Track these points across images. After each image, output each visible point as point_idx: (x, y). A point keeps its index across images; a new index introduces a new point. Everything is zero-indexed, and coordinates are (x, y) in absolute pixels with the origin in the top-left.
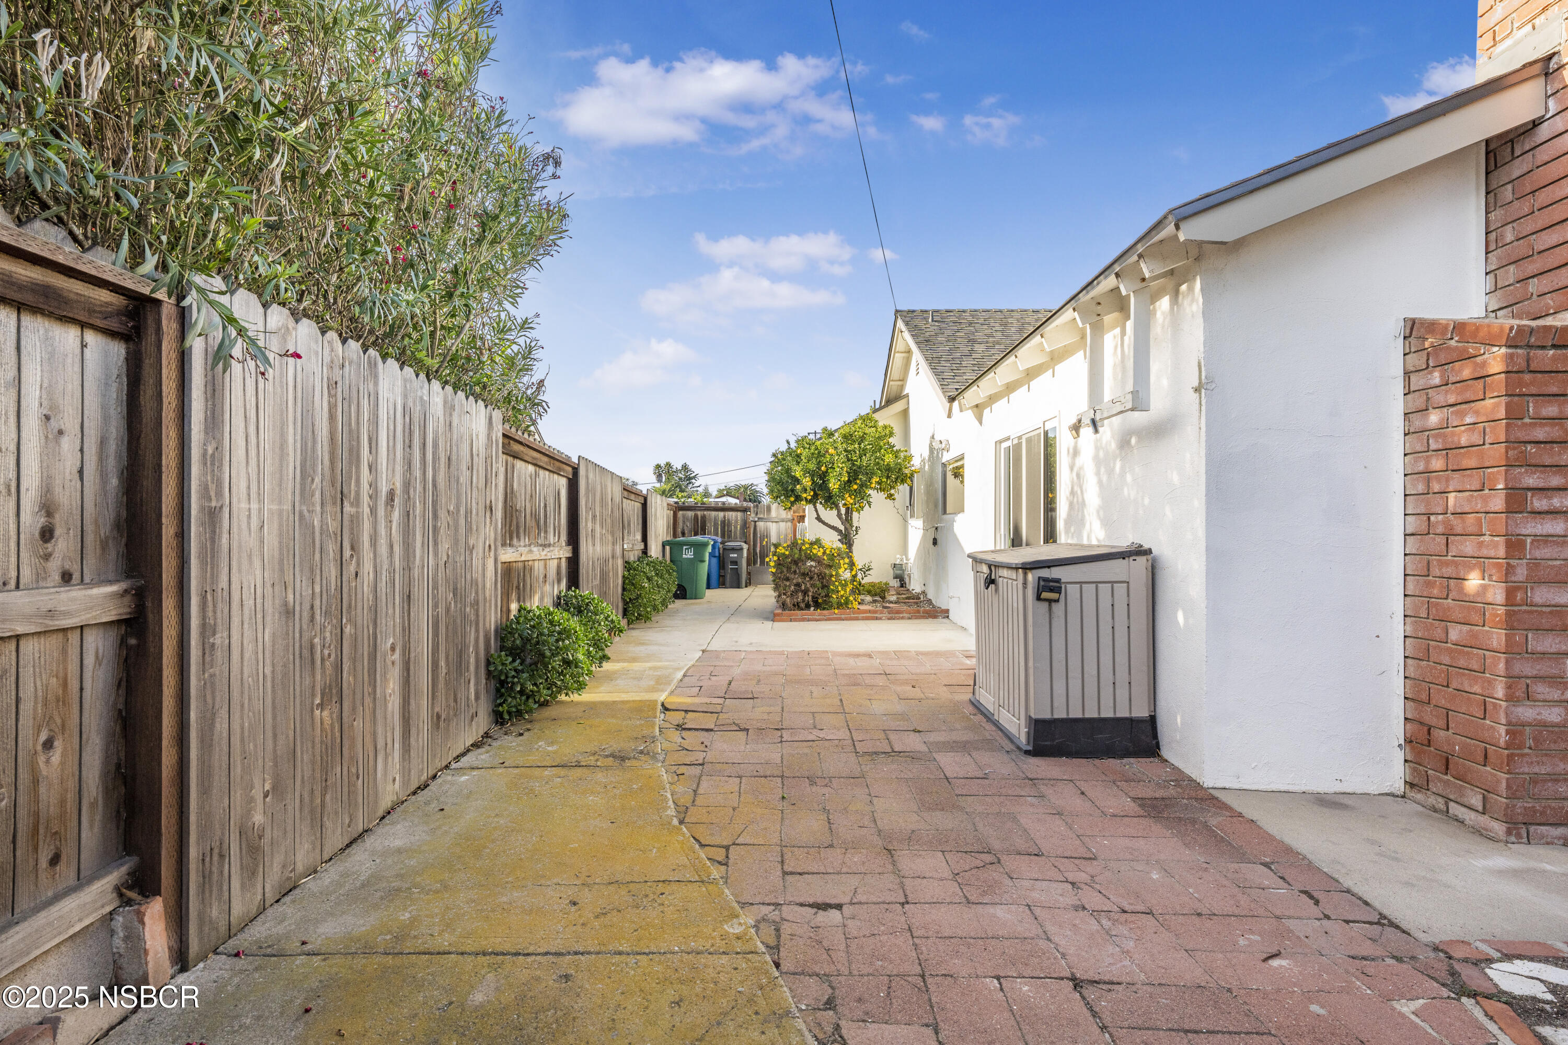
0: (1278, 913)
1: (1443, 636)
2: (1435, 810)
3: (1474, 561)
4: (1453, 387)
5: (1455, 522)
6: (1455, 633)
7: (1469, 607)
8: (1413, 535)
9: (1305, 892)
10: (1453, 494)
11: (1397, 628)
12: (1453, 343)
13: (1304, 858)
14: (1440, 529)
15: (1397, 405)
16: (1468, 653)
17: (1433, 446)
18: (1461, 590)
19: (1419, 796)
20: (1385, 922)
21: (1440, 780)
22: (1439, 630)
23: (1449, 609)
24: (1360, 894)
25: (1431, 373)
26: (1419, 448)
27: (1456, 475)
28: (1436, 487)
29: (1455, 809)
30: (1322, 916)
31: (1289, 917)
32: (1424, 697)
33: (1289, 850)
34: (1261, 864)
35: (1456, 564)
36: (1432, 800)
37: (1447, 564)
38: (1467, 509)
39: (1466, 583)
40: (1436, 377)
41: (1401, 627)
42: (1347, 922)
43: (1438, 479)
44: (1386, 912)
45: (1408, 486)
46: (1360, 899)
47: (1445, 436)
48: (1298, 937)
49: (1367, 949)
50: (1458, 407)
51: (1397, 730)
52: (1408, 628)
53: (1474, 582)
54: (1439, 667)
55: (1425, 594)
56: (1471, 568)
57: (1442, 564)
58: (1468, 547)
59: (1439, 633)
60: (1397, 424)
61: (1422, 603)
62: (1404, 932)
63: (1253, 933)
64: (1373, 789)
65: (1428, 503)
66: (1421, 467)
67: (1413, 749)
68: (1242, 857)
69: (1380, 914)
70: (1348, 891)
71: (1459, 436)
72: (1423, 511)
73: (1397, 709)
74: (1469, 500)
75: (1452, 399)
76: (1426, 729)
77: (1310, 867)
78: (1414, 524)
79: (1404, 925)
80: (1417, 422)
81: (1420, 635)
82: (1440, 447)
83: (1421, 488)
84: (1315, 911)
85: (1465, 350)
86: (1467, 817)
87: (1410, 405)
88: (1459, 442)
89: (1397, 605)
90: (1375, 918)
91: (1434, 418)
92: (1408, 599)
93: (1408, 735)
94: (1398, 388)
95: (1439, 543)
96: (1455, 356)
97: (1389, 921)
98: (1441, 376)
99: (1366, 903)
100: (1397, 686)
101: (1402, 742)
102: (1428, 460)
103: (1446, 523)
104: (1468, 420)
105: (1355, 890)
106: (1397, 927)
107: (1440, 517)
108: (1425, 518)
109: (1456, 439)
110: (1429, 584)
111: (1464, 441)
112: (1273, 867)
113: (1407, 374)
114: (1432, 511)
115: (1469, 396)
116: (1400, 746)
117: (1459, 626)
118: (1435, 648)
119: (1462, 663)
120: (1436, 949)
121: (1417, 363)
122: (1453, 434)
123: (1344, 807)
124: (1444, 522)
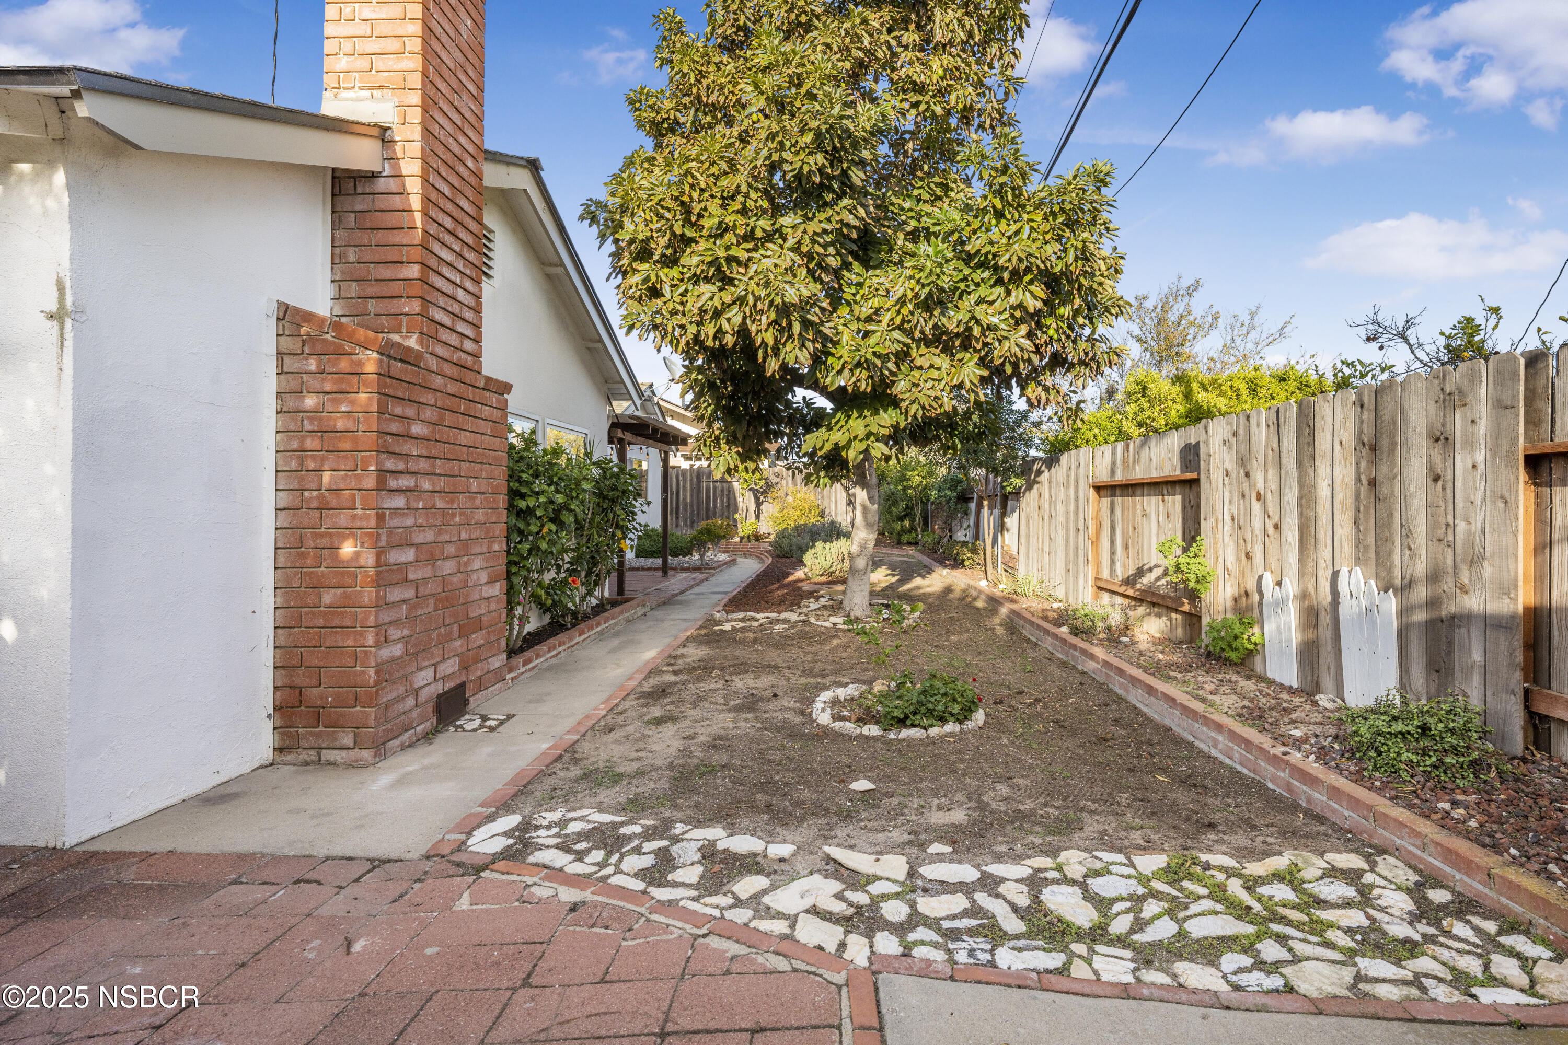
0: (306, 911)
1: (316, 601)
2: (307, 763)
3: (347, 532)
4: (329, 376)
5: (329, 496)
6: (328, 597)
7: (343, 573)
8: (284, 509)
9: (298, 881)
10: (328, 473)
11: (267, 600)
12: (328, 336)
13: (263, 855)
14: (315, 504)
15: (269, 384)
16: (342, 613)
17: (308, 426)
18: (336, 557)
19: (289, 758)
20: (376, 863)
21: (312, 734)
22: (313, 597)
23: (323, 575)
24: (340, 854)
25: (306, 359)
26: (292, 427)
27: (332, 456)
28: (311, 466)
29: (327, 755)
30: (337, 890)
31: (317, 909)
32: (296, 661)
33: (241, 857)
34: (230, 884)
35: (330, 535)
36: (304, 755)
37: (321, 536)
38: (342, 487)
39: (341, 551)
40: (312, 364)
41: (272, 599)
42: (357, 880)
43: (314, 458)
44: (372, 855)
45: (280, 463)
46: (342, 858)
47: (320, 419)
48: (344, 917)
49: (395, 889)
50: (334, 395)
51: (266, 700)
52: (279, 599)
53: (348, 549)
54: (311, 630)
55: (298, 565)
56: (345, 538)
57: (316, 536)
58: (343, 519)
59: (312, 600)
60: (269, 403)
61: (295, 574)
62: (397, 861)
63: (308, 942)
64: (246, 769)
65: (302, 479)
66: (295, 445)
67: (282, 715)
68: (204, 889)
69: (368, 860)
70: (327, 859)
71: (335, 419)
72: (297, 487)
73: (266, 679)
74: (344, 478)
75: (328, 387)
76: (297, 691)
77: (276, 860)
78: (285, 499)
79: (393, 856)
80: (291, 403)
81: (292, 604)
82: (316, 428)
83: (294, 465)
84: (326, 890)
85: (342, 346)
86: (338, 758)
87: (283, 384)
88: (335, 426)
89: (267, 578)
90: (368, 866)
91: (310, 401)
92: (279, 571)
93: (278, 703)
94: (271, 367)
95: (313, 517)
96: (331, 349)
97: (379, 860)
98: (318, 365)
99: (350, 859)
100: (267, 656)
101: (271, 711)
102: (302, 439)
103: (321, 498)
104: (344, 408)
105: (334, 853)
106: (389, 861)
107: (315, 493)
108: (299, 493)
109: (332, 423)
110: (302, 555)
111: (340, 425)
112: (244, 880)
113: (280, 354)
114: (307, 487)
115: (344, 387)
116: (269, 716)
117: (333, 590)
118: (307, 614)
119: (336, 622)
120: (428, 857)
121: (292, 346)
122: (329, 419)
123: (235, 796)
124: (318, 498)
